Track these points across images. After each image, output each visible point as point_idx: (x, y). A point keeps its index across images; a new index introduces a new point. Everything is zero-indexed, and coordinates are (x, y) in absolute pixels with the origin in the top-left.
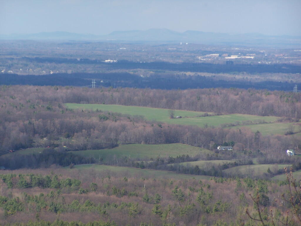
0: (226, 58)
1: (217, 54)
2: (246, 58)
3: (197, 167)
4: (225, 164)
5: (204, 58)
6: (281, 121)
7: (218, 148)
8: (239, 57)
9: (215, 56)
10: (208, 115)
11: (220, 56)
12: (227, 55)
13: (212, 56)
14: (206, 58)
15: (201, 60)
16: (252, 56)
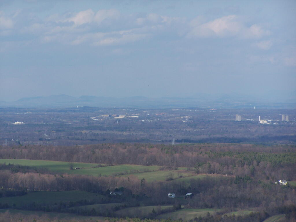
0: (115, 118)
1: (107, 114)
2: (132, 118)
4: (117, 207)
5: (96, 119)
6: (162, 169)
7: (111, 193)
9: (106, 117)
10: (101, 166)
11: (110, 116)
12: (115, 115)
13: (103, 116)
14: (98, 118)
15: (94, 120)
16: (137, 115)
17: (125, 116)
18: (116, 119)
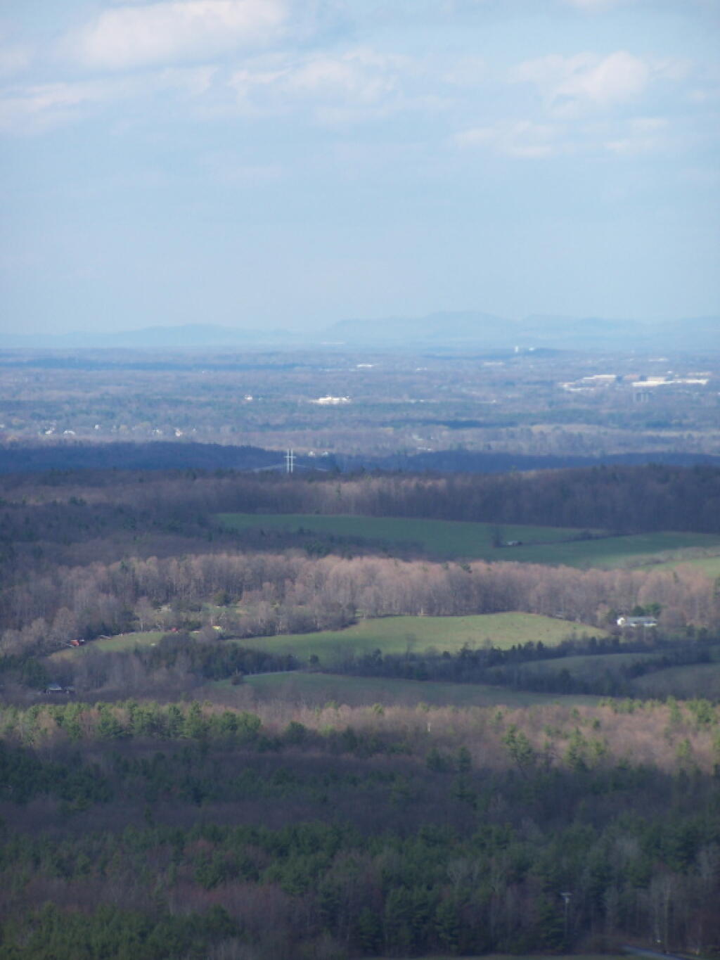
0: (635, 384)
1: (610, 374)
2: (688, 384)
3: (565, 673)
4: (638, 664)
5: (576, 386)
7: (619, 622)
8: (670, 382)
9: (606, 381)
11: (619, 379)
12: (636, 376)
13: (598, 380)
14: (581, 385)
15: (569, 392)
16: (703, 377)
17: (667, 380)
18: (638, 388)
